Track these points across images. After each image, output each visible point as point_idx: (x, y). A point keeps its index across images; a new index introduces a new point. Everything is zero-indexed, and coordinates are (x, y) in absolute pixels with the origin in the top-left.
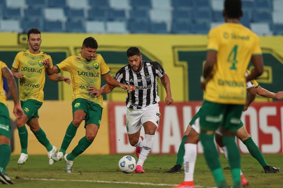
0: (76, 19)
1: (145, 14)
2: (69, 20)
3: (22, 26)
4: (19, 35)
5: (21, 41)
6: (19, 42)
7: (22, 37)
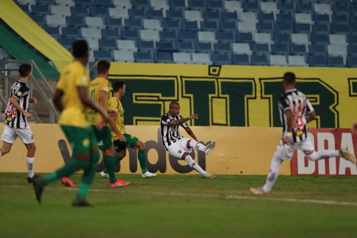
0: (260, 53)
1: (323, 49)
2: (254, 53)
3: (212, 59)
4: (210, 66)
5: (212, 72)
6: (210, 74)
7: (212, 68)
